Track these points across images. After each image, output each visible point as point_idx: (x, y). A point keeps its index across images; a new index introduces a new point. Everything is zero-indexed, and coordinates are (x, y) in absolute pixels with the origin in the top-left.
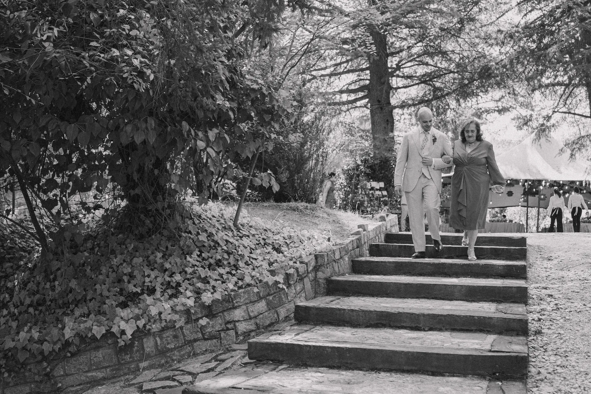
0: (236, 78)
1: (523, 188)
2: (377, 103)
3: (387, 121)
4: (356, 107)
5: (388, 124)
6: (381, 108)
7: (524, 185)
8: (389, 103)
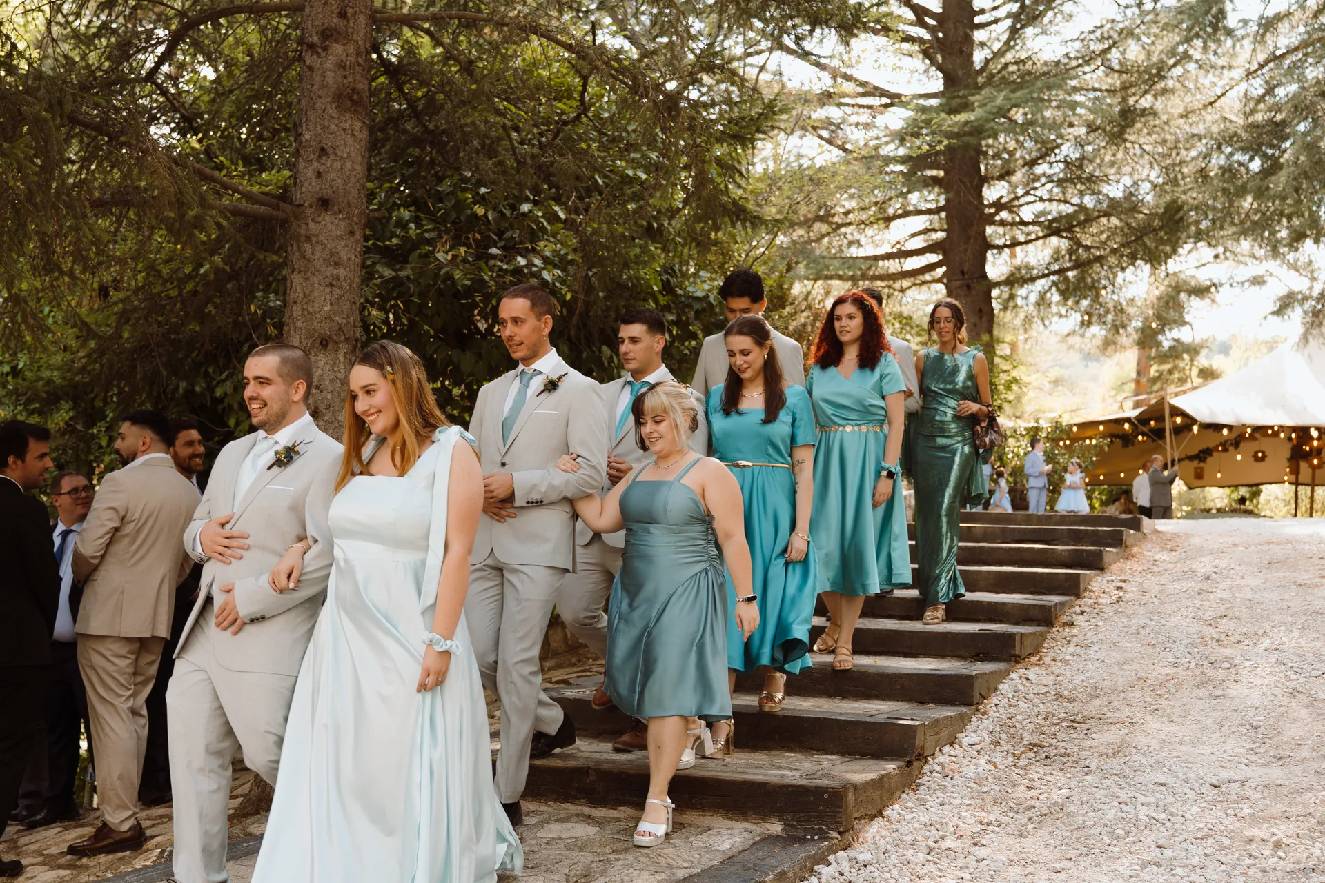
0: (673, 281)
1: (1289, 446)
2: (960, 276)
3: (980, 311)
4: (924, 283)
5: (981, 318)
6: (969, 287)
7: (1290, 439)
8: (984, 276)
